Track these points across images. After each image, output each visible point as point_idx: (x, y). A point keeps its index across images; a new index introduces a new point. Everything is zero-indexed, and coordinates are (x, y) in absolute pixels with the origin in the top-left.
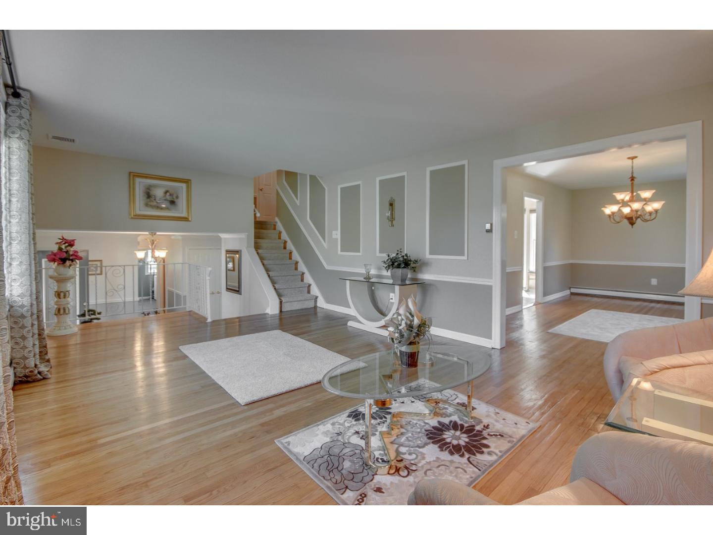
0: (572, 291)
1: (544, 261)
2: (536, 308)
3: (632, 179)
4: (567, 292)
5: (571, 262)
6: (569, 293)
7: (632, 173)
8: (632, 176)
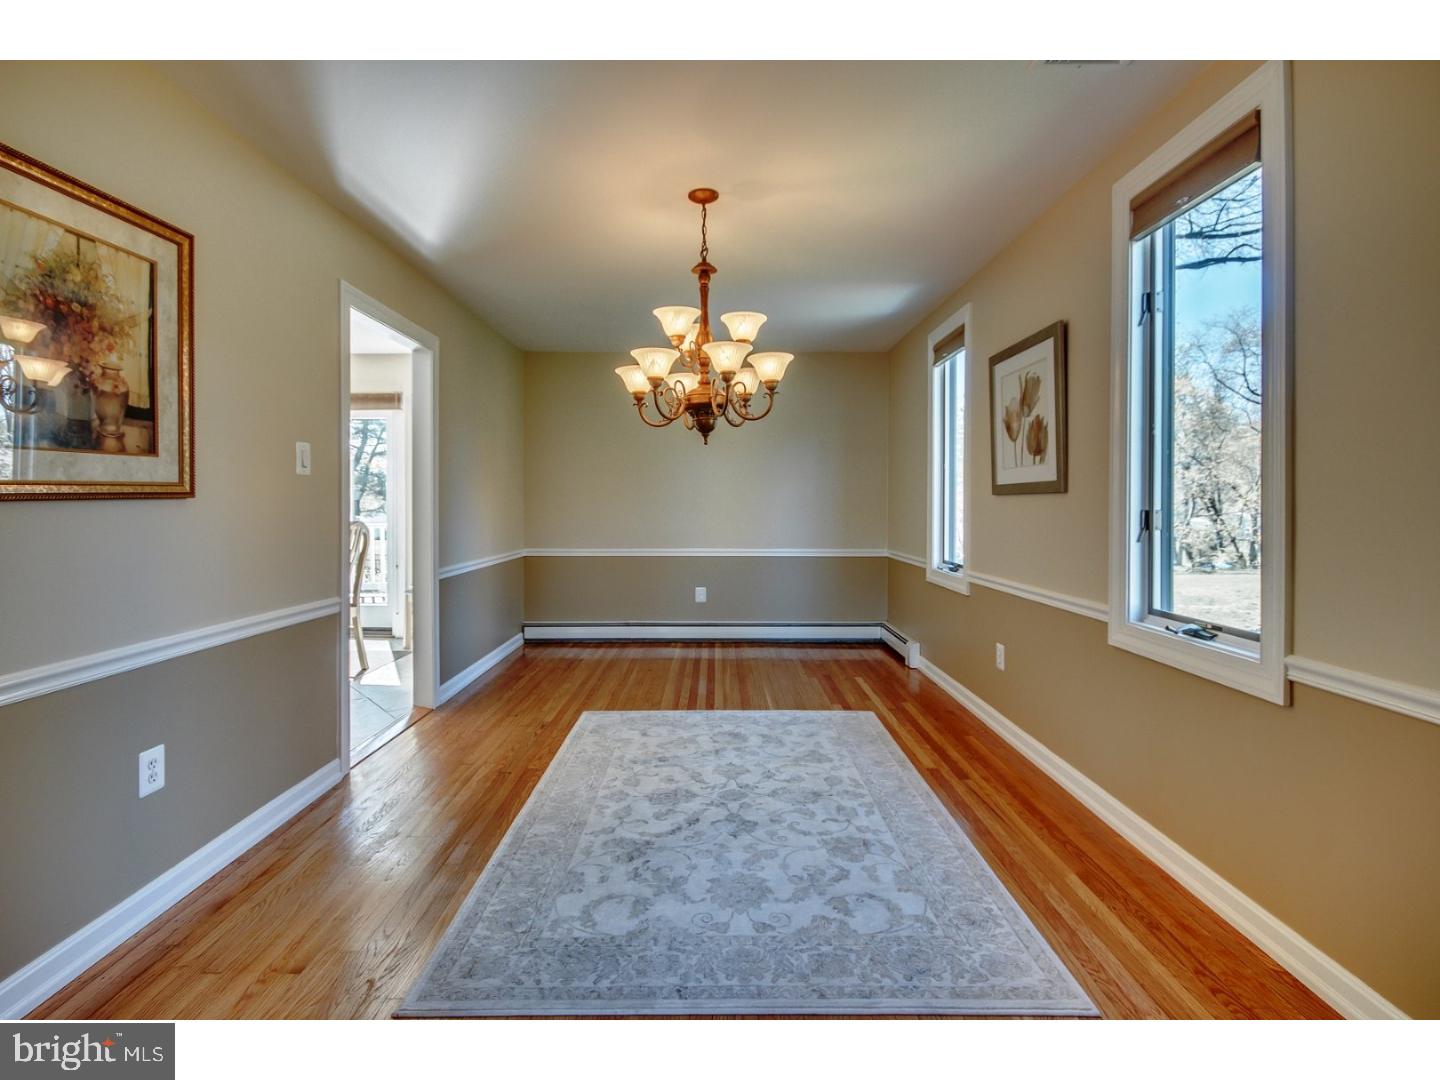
0: (526, 637)
1: (443, 555)
2: (418, 734)
3: (705, 271)
4: (515, 643)
5: (525, 552)
6: (522, 642)
7: (705, 249)
8: (704, 259)
